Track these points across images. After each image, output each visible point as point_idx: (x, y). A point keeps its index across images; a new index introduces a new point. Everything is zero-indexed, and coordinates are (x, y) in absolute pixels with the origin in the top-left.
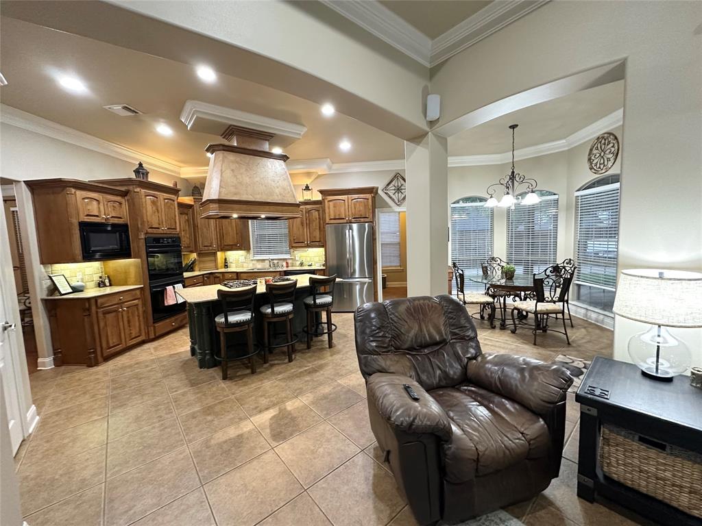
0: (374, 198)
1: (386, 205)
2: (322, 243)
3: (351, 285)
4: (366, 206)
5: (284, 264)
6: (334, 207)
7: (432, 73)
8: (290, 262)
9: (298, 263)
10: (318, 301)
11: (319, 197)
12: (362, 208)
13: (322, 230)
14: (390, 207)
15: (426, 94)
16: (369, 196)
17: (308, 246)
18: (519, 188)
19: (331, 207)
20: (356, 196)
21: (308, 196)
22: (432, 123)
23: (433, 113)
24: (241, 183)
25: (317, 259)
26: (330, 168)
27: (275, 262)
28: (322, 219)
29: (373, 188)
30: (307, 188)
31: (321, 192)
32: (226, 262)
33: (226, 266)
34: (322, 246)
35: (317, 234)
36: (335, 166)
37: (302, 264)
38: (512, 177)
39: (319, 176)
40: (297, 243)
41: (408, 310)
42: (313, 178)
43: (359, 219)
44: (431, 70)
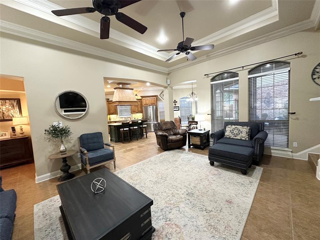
0: (157, 98)
1: (160, 100)
2: (142, 112)
3: (150, 124)
4: (154, 101)
5: (129, 119)
6: (145, 101)
7: (168, 74)
8: (131, 118)
9: (134, 118)
10: (143, 126)
11: (140, 98)
12: (153, 101)
13: (142, 108)
14: (162, 100)
15: (167, 79)
16: (155, 98)
17: (137, 113)
18: (194, 96)
19: (144, 101)
20: (152, 98)
21: (137, 97)
22: (169, 85)
23: (169, 83)
24: (123, 97)
25: (139, 117)
26: (143, 89)
27: (127, 118)
28: (141, 104)
29: (156, 95)
30: (136, 95)
31: (141, 97)
32: (110, 119)
33: (110, 120)
34: (142, 113)
35: (140, 109)
36: (145, 88)
37: (135, 118)
38: (192, 93)
39: (140, 91)
40: (133, 112)
41: (164, 123)
42: (138, 92)
43: (152, 104)
44: (168, 73)
